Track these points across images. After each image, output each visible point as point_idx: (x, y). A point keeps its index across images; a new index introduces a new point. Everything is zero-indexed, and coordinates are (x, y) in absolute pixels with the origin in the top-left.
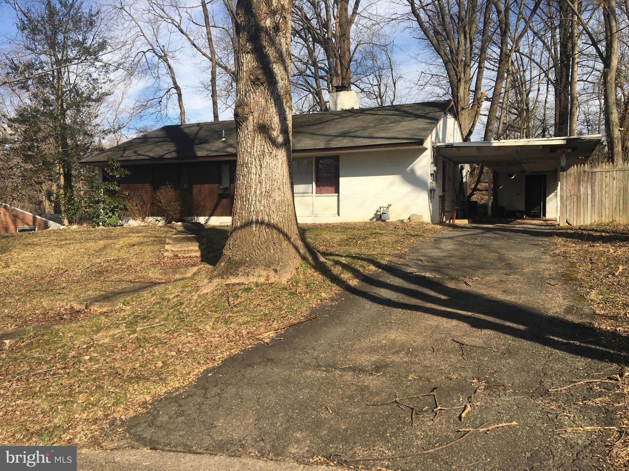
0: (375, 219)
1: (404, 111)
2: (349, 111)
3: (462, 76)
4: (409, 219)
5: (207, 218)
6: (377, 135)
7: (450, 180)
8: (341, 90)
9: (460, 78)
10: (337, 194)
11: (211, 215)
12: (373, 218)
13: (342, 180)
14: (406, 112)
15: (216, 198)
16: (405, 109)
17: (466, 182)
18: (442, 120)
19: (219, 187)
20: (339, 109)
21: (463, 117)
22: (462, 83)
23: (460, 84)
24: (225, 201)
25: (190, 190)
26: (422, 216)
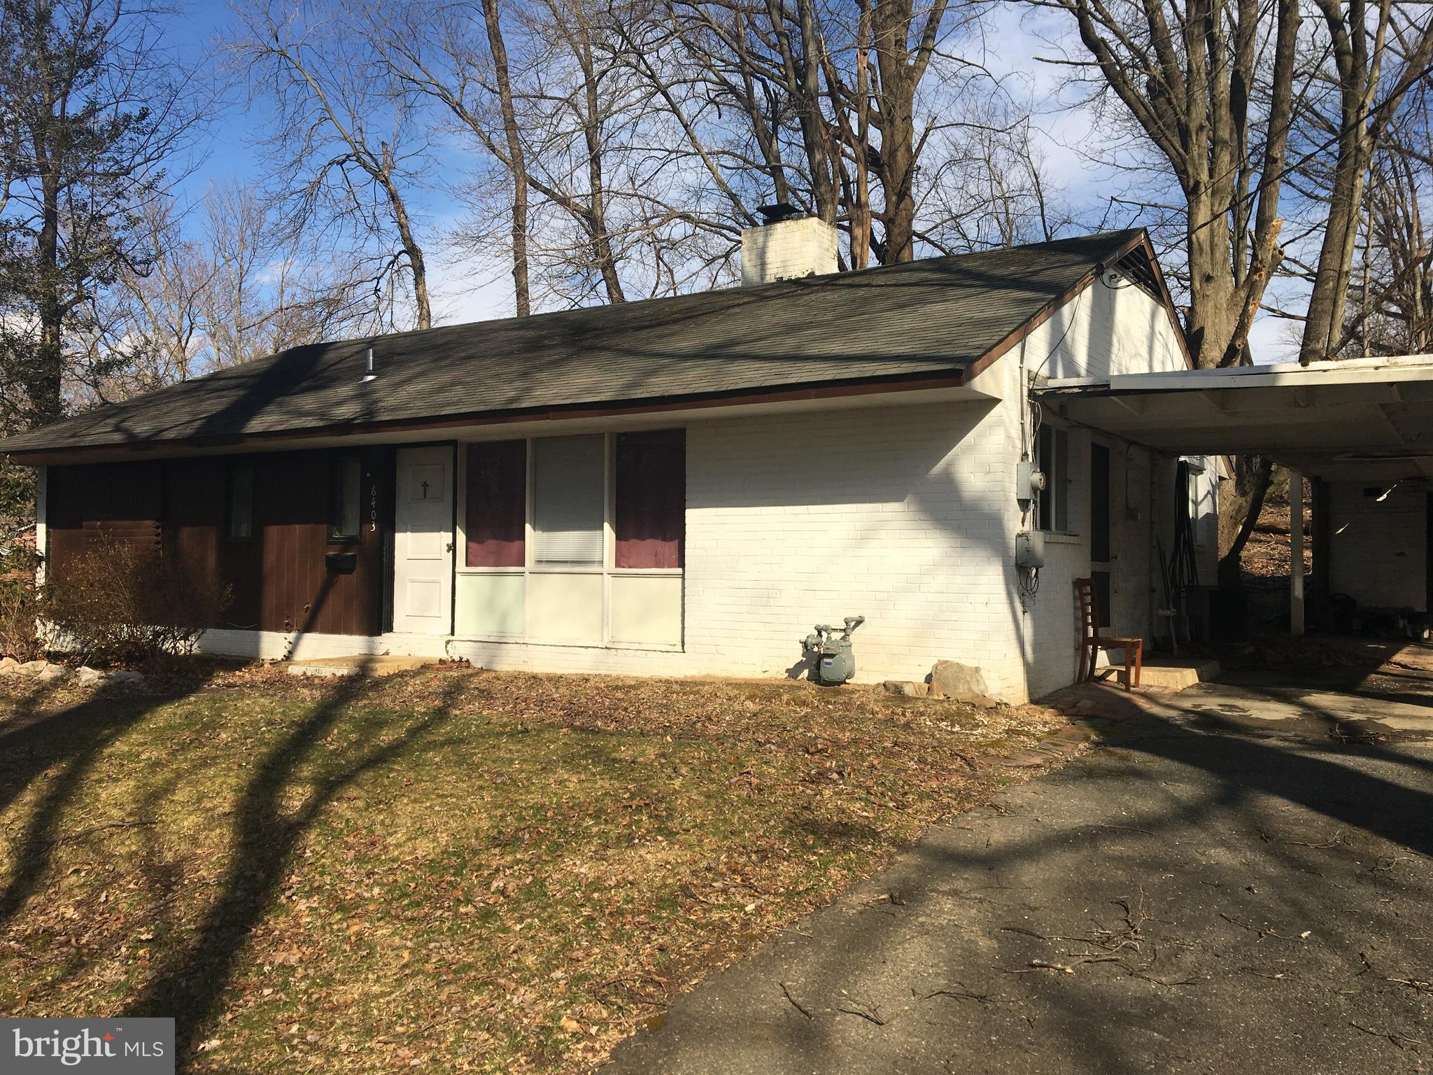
0: (806, 673)
1: (960, 271)
2: (797, 282)
3: (1204, 177)
4: (929, 679)
5: (292, 636)
6: (814, 350)
7: (1130, 514)
8: (780, 220)
9: (1197, 183)
10: (680, 570)
11: (308, 627)
12: (799, 667)
13: (693, 516)
14: (968, 274)
15: (321, 570)
16: (966, 265)
17: (1212, 518)
18: (1088, 293)
19: (330, 535)
20: (770, 279)
21: (1211, 304)
22: (1203, 197)
23: (1198, 202)
24: (349, 582)
25: (257, 540)
26: (977, 670)
